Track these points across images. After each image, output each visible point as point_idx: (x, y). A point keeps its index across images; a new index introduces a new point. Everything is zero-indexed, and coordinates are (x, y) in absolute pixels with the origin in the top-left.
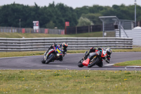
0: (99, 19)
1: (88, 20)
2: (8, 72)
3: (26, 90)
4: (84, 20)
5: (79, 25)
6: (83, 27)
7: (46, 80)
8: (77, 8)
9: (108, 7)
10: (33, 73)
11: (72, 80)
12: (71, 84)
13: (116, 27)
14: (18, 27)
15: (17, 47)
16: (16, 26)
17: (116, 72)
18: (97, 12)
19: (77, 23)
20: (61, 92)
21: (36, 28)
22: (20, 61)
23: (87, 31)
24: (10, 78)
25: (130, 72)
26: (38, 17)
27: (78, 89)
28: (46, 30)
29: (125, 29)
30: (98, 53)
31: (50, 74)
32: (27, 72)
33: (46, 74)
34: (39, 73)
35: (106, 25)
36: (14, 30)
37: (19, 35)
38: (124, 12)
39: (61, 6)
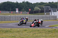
0: (43, 8)
1: (38, 8)
2: (5, 29)
3: (13, 36)
4: (37, 8)
5: (34, 10)
6: (37, 11)
7: (21, 32)
8: (34, 3)
9: (47, 3)
10: (16, 29)
11: (32, 33)
12: (31, 34)
13: (50, 11)
14: (10, 11)
15: (9, 19)
16: (9, 11)
17: (50, 29)
18: (42, 5)
19: (34, 9)
20: (27, 37)
21: (17, 11)
22: (11, 25)
23: (38, 13)
24: (6, 32)
25: (56, 29)
26: (18, 7)
27: (34, 36)
28: (21, 12)
29: (54, 12)
30: (37, 21)
31: (23, 30)
32: (13, 29)
33: (21, 30)
34: (18, 30)
35: (46, 10)
36: (8, 12)
37: (10, 14)
38: (53, 5)
39: (27, 3)
